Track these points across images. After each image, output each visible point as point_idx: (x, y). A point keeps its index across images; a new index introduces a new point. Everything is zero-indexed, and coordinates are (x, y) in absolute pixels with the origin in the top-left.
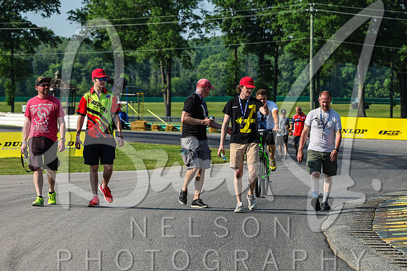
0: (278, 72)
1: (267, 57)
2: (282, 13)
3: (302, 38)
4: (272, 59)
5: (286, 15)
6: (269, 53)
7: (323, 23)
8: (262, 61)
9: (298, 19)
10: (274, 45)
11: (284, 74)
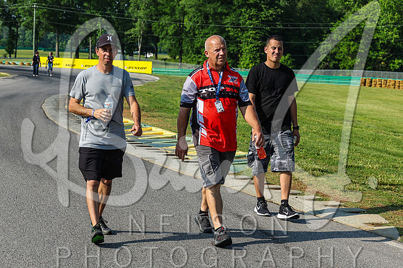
0: (18, 35)
1: (13, 28)
2: (20, 7)
3: (30, 19)
4: (16, 29)
5: (22, 9)
6: (14, 26)
7: (40, 13)
8: (10, 30)
9: (28, 10)
10: (16, 22)
11: (21, 37)
